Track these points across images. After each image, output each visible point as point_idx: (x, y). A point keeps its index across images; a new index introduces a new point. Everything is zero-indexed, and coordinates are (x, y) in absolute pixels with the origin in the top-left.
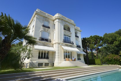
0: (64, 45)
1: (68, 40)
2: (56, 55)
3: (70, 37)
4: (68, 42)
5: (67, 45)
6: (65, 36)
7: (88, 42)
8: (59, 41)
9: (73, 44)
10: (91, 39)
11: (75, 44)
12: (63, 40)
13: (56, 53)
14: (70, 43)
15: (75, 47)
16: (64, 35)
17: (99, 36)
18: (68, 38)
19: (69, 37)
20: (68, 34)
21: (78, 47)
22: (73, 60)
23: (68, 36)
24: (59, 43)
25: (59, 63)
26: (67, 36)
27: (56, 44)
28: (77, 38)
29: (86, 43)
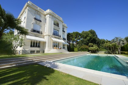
0: (53, 37)
1: (57, 34)
3: (58, 31)
4: (57, 35)
5: (56, 38)
6: (54, 30)
8: (49, 34)
9: (61, 37)
10: (74, 34)
11: (62, 37)
12: (52, 33)
13: (47, 43)
14: (58, 36)
15: (62, 39)
21: (64, 39)
22: (60, 48)
24: (49, 36)
26: (56, 31)
27: (47, 36)
28: (64, 32)
29: (70, 37)
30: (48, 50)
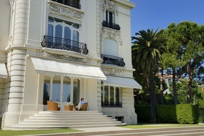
0: (45, 55)
1: (67, 40)
2: (11, 89)
3: (77, 26)
5: (58, 57)
6: (55, 24)
7: (153, 46)
8: (24, 41)
9: (86, 51)
10: (169, 35)
12: (41, 39)
13: (12, 84)
15: (96, 63)
16: (51, 19)
17: (195, 26)
18: (67, 30)
19: (71, 28)
20: (68, 17)
22: (79, 106)
23: (70, 23)
24: (23, 50)
25: (18, 118)
26: (64, 25)
27: (15, 51)
28: (113, 31)
29: (149, 50)
30: (17, 117)
